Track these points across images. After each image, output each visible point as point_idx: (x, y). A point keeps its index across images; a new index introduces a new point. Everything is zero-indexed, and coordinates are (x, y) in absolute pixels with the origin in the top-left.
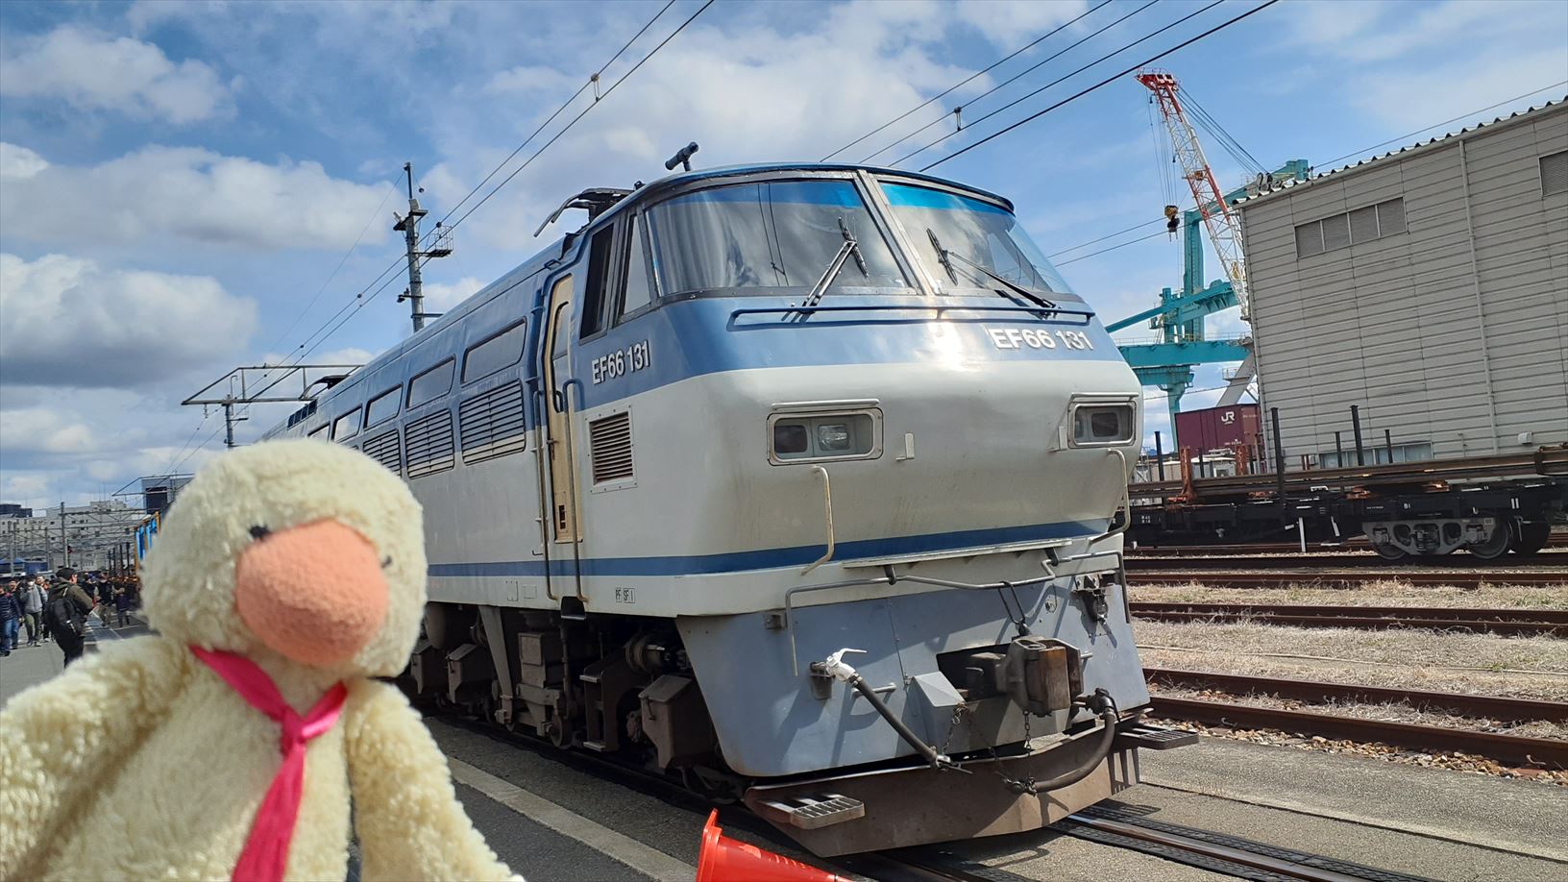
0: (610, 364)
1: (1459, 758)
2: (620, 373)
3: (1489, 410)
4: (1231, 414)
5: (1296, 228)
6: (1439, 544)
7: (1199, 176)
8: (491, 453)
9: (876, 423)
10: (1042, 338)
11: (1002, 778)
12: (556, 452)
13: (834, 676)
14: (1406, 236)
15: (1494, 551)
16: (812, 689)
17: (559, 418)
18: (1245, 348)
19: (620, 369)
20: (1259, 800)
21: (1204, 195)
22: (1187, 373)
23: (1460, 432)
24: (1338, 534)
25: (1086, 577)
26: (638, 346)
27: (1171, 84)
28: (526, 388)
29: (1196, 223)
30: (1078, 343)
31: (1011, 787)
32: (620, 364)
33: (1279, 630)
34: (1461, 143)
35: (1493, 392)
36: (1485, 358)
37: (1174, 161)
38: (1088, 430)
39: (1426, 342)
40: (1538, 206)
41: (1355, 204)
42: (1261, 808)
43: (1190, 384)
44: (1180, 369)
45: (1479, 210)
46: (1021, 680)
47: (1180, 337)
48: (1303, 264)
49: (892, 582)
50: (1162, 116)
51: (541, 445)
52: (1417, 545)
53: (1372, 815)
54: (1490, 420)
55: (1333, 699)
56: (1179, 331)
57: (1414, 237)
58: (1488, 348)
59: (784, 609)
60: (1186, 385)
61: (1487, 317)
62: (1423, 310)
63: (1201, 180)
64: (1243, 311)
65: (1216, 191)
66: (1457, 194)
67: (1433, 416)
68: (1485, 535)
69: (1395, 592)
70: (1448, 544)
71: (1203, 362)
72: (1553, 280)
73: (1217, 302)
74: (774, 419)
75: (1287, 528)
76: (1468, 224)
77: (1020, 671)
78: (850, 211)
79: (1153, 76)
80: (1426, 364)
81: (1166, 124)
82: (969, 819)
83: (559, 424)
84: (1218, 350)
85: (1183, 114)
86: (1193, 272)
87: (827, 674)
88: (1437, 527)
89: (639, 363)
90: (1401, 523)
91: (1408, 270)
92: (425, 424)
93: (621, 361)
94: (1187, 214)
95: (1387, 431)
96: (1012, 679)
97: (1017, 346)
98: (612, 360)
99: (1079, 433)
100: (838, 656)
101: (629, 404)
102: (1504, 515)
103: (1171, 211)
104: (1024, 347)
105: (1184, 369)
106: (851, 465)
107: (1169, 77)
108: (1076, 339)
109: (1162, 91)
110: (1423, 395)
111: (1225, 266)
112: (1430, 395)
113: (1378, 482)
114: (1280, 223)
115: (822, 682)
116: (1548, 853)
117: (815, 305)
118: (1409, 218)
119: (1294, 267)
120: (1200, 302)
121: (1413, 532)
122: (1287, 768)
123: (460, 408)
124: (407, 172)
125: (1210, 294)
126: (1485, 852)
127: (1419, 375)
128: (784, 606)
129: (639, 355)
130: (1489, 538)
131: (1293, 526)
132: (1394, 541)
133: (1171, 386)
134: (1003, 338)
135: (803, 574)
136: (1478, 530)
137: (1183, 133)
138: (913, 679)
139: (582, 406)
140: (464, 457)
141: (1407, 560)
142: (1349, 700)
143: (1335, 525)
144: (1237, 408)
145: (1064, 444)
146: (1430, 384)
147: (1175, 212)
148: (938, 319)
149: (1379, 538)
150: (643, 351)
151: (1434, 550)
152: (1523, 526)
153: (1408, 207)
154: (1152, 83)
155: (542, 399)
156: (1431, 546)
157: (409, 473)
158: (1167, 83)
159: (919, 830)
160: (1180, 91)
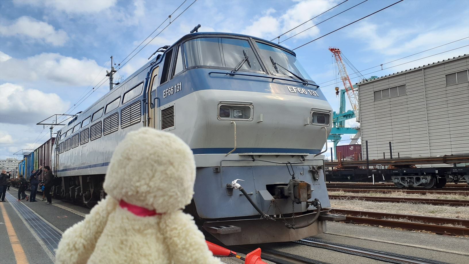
0: (169, 91)
1: (424, 232)
2: (172, 93)
3: (428, 148)
4: (352, 147)
5: (374, 92)
6: (414, 183)
7: (346, 79)
8: (130, 124)
9: (252, 110)
10: (303, 91)
11: (285, 223)
12: (150, 122)
13: (234, 188)
14: (406, 96)
15: (430, 186)
16: (227, 192)
17: (152, 111)
18: (357, 130)
19: (172, 92)
20: (364, 238)
21: (347, 84)
22: (340, 137)
23: (420, 154)
24: (384, 179)
25: (313, 167)
26: (178, 84)
27: (339, 52)
28: (142, 102)
29: (344, 93)
30: (314, 94)
31: (287, 226)
32: (172, 91)
33: (367, 202)
34: (423, 69)
35: (430, 143)
36: (428, 133)
37: (339, 74)
38: (316, 120)
39: (411, 127)
40: (445, 89)
41: (392, 86)
42: (364, 240)
43: (340, 140)
44: (338, 136)
45: (427, 89)
46: (292, 192)
47: (338, 126)
48: (376, 103)
49: (253, 161)
50: (336, 60)
51: (146, 119)
52: (407, 184)
53: (399, 242)
54: (429, 151)
55: (385, 217)
56: (338, 124)
57: (408, 96)
58: (429, 130)
59: (219, 167)
60: (339, 140)
61: (429, 121)
62: (410, 118)
63: (346, 80)
64: (357, 119)
65: (350, 84)
66: (422, 84)
67: (412, 149)
68: (428, 181)
69: (401, 195)
70: (417, 183)
71: (345, 133)
72: (448, 111)
73: (349, 116)
74: (220, 105)
75: (369, 177)
76: (424, 93)
77: (292, 189)
78: (247, 49)
79: (334, 49)
80: (411, 134)
81: (337, 63)
82: (274, 236)
83: (152, 113)
84: (349, 131)
85: (342, 61)
86: (342, 108)
87: (232, 187)
88: (413, 178)
89: (178, 90)
90: (403, 177)
91: (406, 106)
92: (110, 118)
93: (172, 89)
94: (342, 90)
95: (399, 153)
96: (289, 192)
97: (296, 92)
98: (170, 90)
99: (313, 121)
100: (236, 181)
101: (174, 103)
102: (433, 175)
103: (337, 89)
104: (298, 92)
105: (339, 136)
106: (243, 121)
107: (338, 50)
108: (313, 93)
109: (336, 54)
110: (409, 143)
111: (352, 106)
112: (411, 143)
113: (397, 164)
114: (370, 90)
115: (230, 189)
116: (454, 252)
117: (235, 73)
118: (407, 91)
119: (373, 104)
120: (344, 116)
121: (406, 179)
122: (372, 231)
123: (121, 111)
124: (111, 59)
125: (348, 114)
126: (435, 252)
127: (409, 137)
128: (220, 166)
129: (178, 87)
130: (429, 182)
131: (371, 177)
132: (401, 182)
133: (334, 141)
134: (292, 89)
135: (226, 156)
136: (426, 180)
137: (342, 66)
138: (258, 191)
139: (159, 105)
140: (121, 127)
141: (404, 188)
142: (390, 218)
143: (383, 177)
144: (355, 146)
145: (309, 123)
146: (411, 140)
147: (338, 89)
148: (272, 82)
149: (396, 181)
150: (180, 85)
151: (412, 185)
152: (439, 178)
153: (407, 88)
154: (333, 51)
155: (147, 105)
156: (411, 184)
157: (104, 134)
158: (337, 51)
159: (258, 239)
160: (341, 54)
